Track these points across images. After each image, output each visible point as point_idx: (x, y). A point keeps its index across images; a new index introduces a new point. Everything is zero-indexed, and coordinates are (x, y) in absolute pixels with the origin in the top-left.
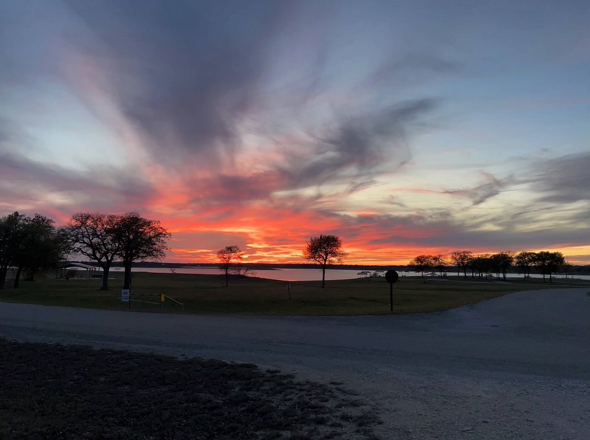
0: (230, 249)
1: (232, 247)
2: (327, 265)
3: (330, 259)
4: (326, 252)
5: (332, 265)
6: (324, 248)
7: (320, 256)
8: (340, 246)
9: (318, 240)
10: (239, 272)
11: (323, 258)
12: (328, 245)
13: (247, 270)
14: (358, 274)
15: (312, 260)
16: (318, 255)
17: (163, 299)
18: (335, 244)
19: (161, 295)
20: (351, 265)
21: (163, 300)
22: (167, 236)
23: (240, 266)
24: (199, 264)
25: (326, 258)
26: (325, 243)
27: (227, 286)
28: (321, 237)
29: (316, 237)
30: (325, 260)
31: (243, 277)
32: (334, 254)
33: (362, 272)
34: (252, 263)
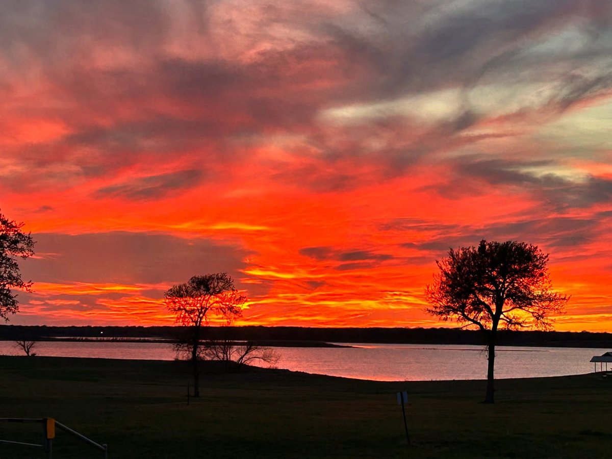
0: (204, 285)
1: (211, 278)
2: (502, 331)
3: (511, 314)
4: (497, 292)
5: (518, 333)
6: (492, 280)
7: (478, 306)
8: (542, 275)
9: (474, 256)
10: (225, 352)
11: (490, 311)
12: (503, 273)
13: (250, 346)
14: (595, 359)
15: (455, 316)
16: (472, 304)
17: (51, 433)
18: (525, 270)
19: (45, 422)
20: (568, 333)
21: (53, 435)
22: (19, 245)
23: (228, 335)
24: (101, 328)
25: (499, 312)
26: (493, 266)
27: (197, 395)
28: (482, 247)
29: (466, 246)
30: (496, 319)
31: (240, 368)
32: (523, 300)
33: (607, 354)
34: (261, 328)
